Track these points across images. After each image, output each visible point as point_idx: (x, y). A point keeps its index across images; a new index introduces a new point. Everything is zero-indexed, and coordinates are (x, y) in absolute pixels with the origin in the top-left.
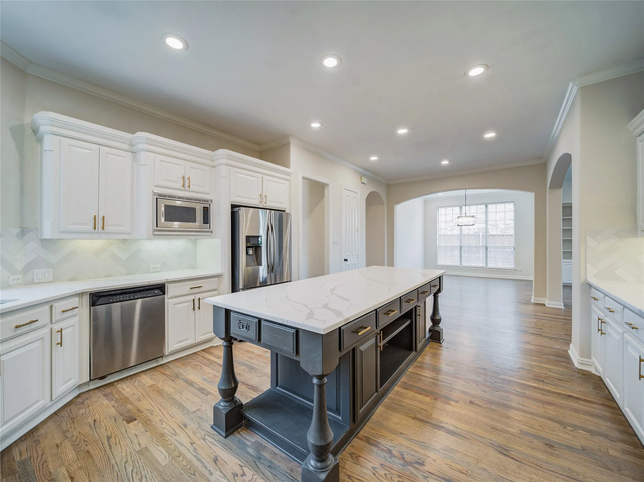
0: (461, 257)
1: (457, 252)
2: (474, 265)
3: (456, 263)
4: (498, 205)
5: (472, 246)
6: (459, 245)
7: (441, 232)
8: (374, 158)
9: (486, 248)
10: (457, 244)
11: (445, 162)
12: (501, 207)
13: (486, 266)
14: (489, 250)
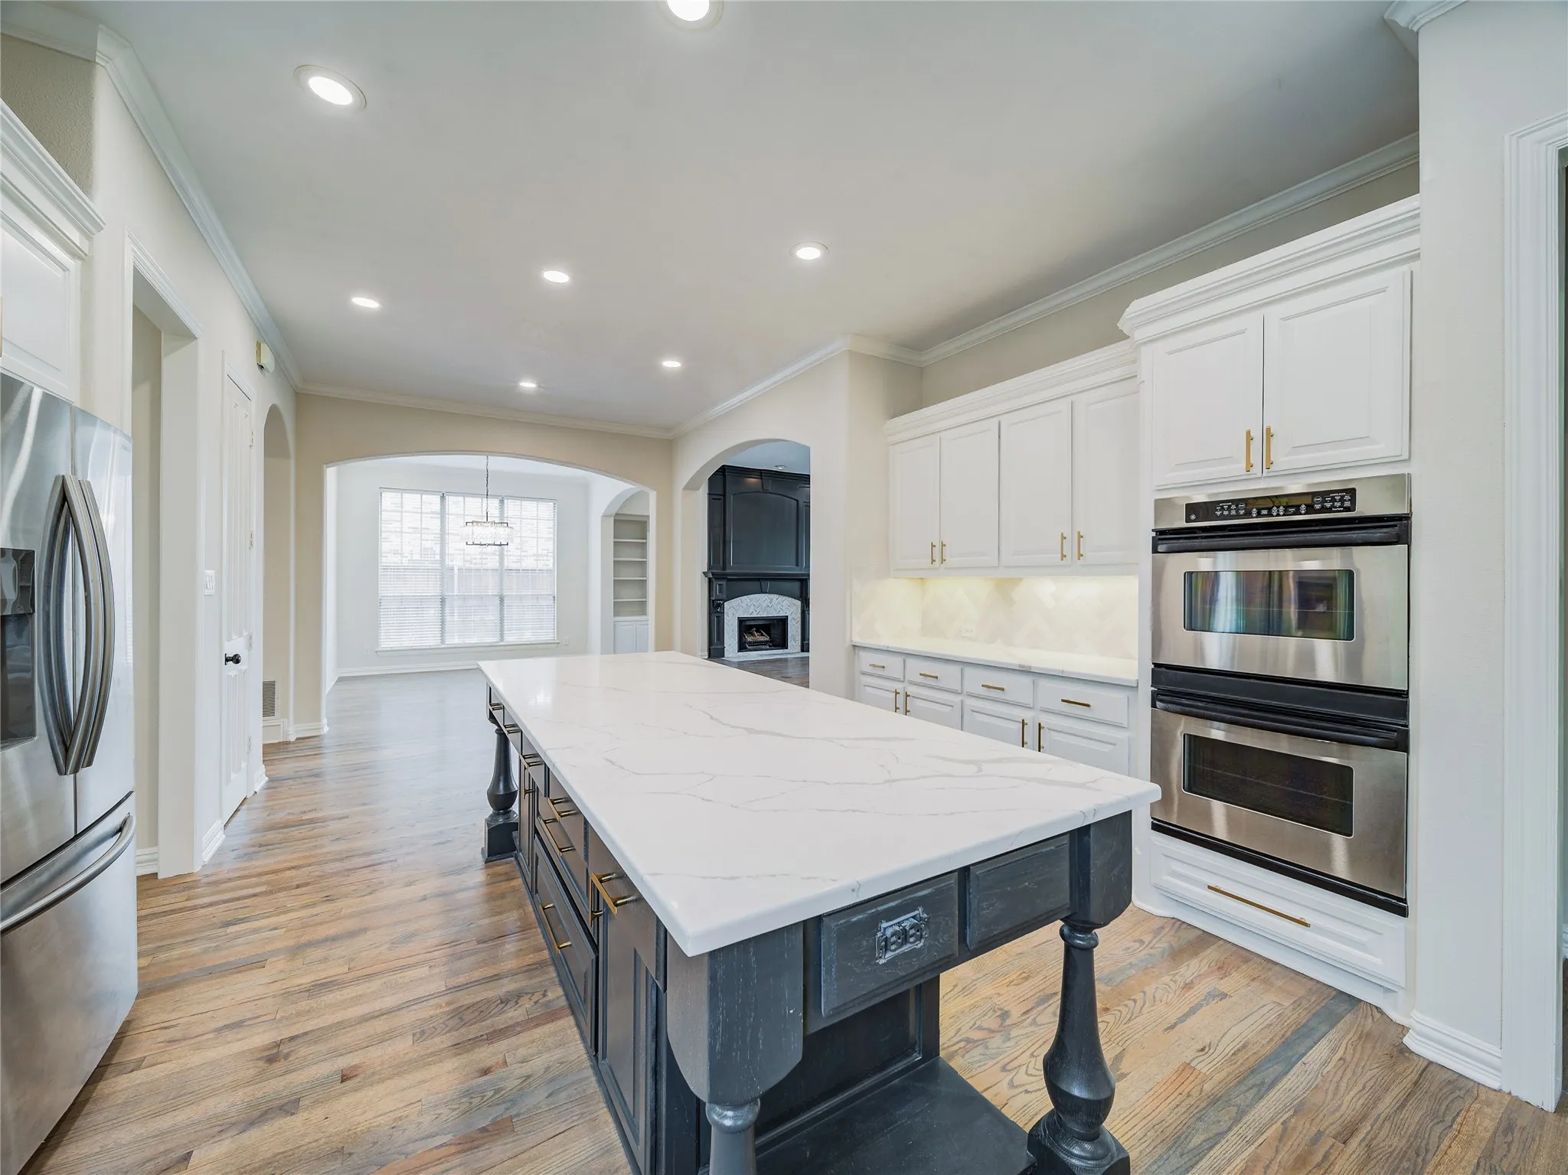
0: (443, 622)
1: (433, 612)
2: (473, 640)
3: (432, 640)
4: (525, 503)
5: (471, 595)
6: (438, 592)
7: (388, 559)
8: (366, 302)
9: (502, 600)
10: (432, 589)
11: (528, 385)
12: (530, 507)
13: (502, 639)
14: (506, 602)
